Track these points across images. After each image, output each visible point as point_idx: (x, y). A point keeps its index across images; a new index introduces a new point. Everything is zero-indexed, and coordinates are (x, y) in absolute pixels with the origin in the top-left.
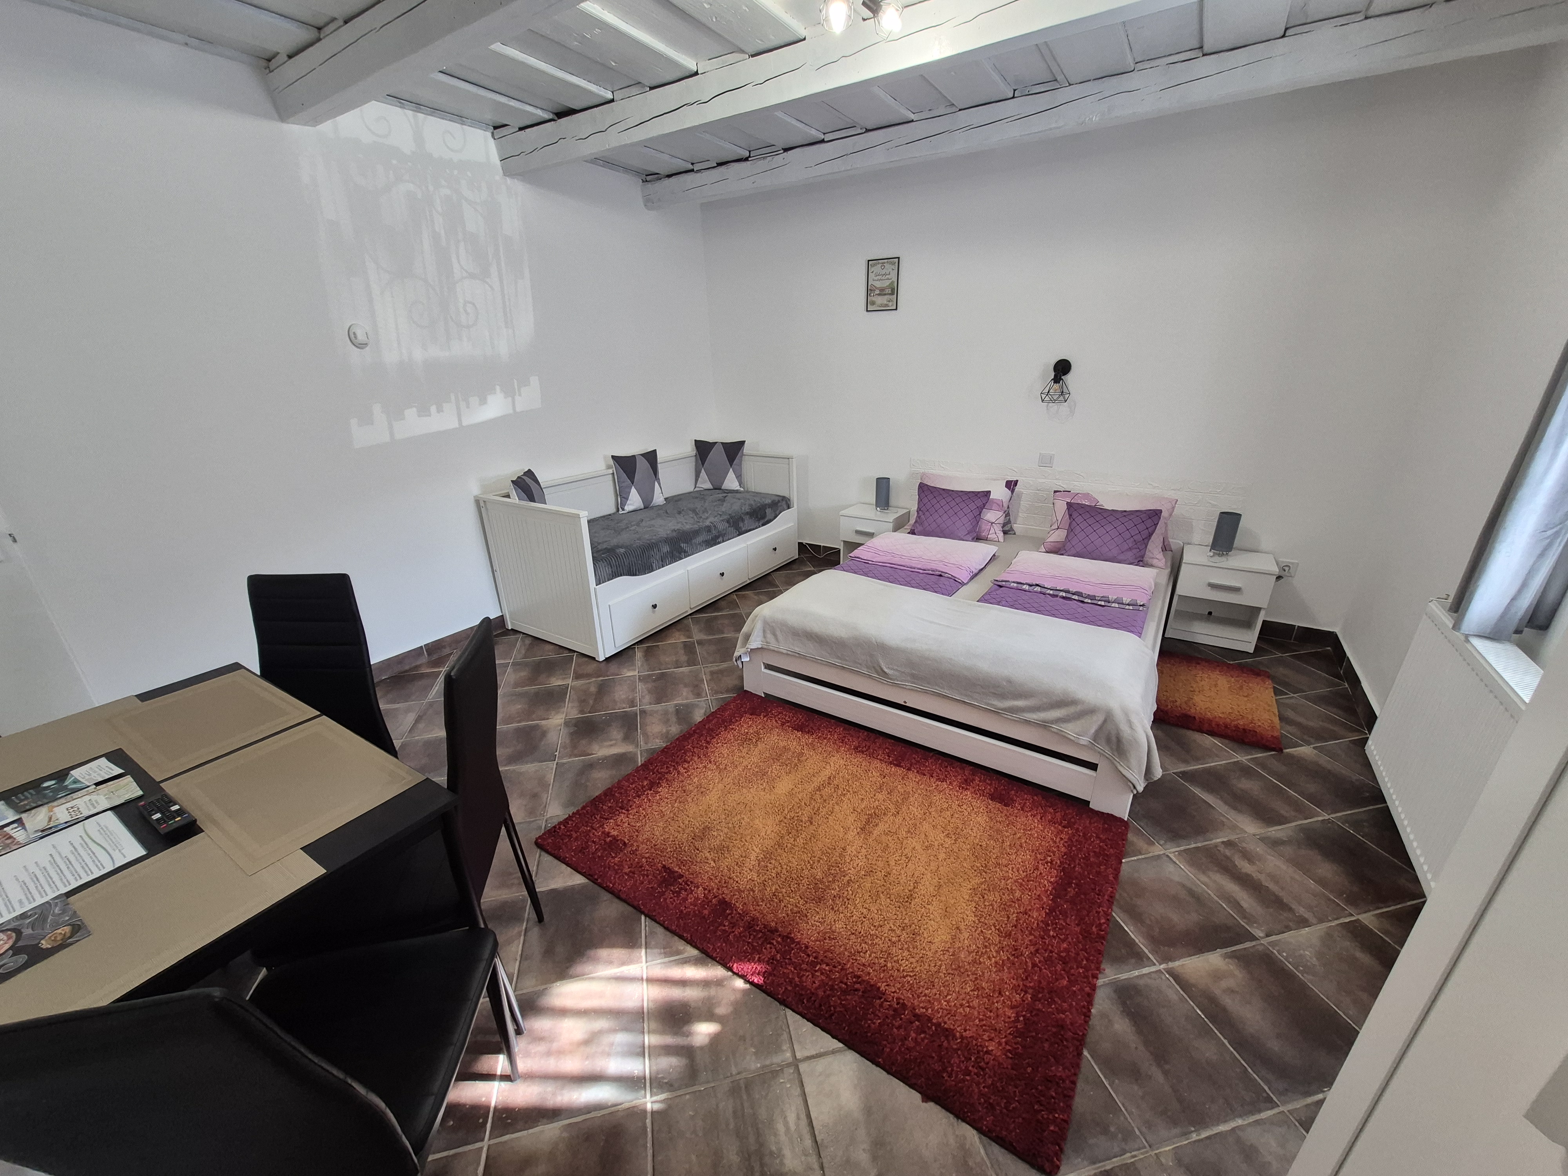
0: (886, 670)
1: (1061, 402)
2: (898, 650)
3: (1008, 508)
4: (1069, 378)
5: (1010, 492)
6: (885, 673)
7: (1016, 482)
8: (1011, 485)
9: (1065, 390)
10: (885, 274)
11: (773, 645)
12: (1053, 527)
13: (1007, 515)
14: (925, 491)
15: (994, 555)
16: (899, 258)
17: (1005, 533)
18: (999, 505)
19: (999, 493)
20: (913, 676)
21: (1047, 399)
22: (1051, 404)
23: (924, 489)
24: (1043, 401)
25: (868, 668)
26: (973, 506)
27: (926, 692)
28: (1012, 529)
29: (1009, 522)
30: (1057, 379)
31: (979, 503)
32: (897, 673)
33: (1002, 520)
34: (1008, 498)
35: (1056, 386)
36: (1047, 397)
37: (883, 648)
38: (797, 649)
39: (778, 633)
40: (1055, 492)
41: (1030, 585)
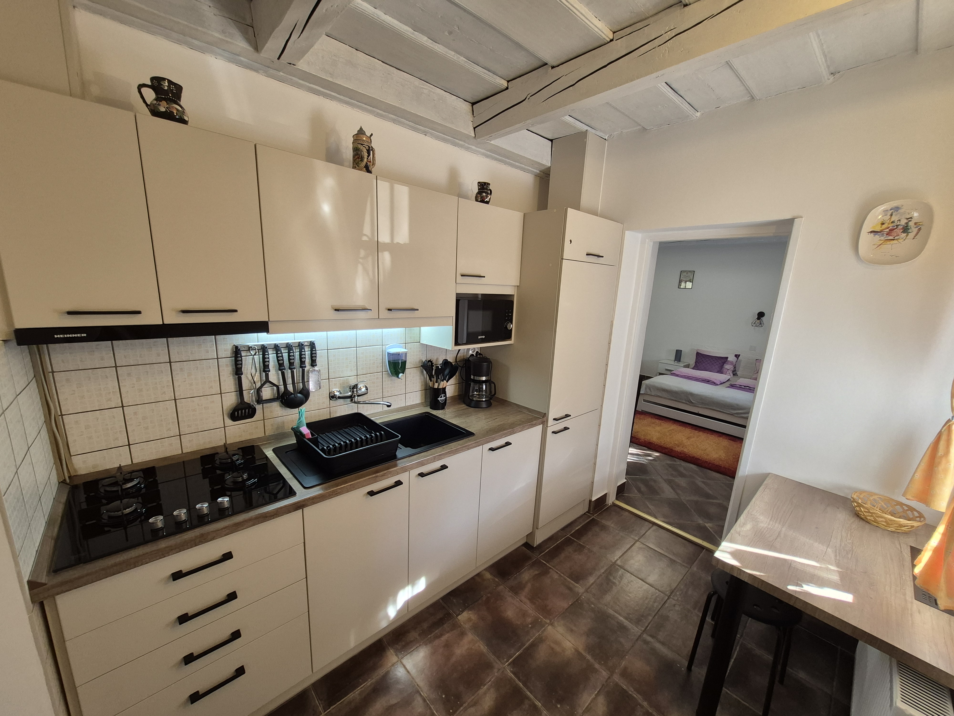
0: (692, 401)
1: (760, 327)
2: (697, 395)
3: (735, 365)
4: (764, 319)
5: (736, 359)
6: (691, 402)
7: (739, 355)
8: (737, 356)
9: (762, 323)
10: (688, 276)
11: (649, 392)
12: (755, 372)
13: (735, 368)
14: (699, 355)
15: (729, 379)
16: (694, 271)
17: (734, 375)
18: (732, 363)
19: (731, 358)
20: (702, 403)
21: (754, 325)
22: (756, 327)
23: (698, 354)
24: (752, 326)
25: (685, 400)
26: (720, 362)
27: (707, 408)
28: (736, 374)
29: (735, 371)
30: (759, 318)
31: (723, 361)
32: (696, 402)
33: (732, 369)
34: (736, 361)
35: (758, 321)
36: (754, 324)
37: (692, 394)
38: (658, 394)
39: (652, 389)
40: (756, 360)
41: (745, 386)
